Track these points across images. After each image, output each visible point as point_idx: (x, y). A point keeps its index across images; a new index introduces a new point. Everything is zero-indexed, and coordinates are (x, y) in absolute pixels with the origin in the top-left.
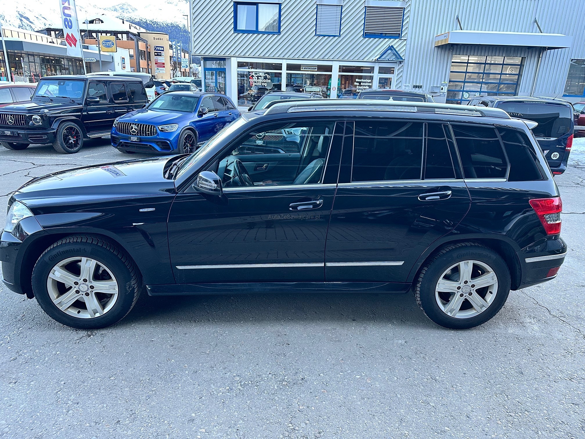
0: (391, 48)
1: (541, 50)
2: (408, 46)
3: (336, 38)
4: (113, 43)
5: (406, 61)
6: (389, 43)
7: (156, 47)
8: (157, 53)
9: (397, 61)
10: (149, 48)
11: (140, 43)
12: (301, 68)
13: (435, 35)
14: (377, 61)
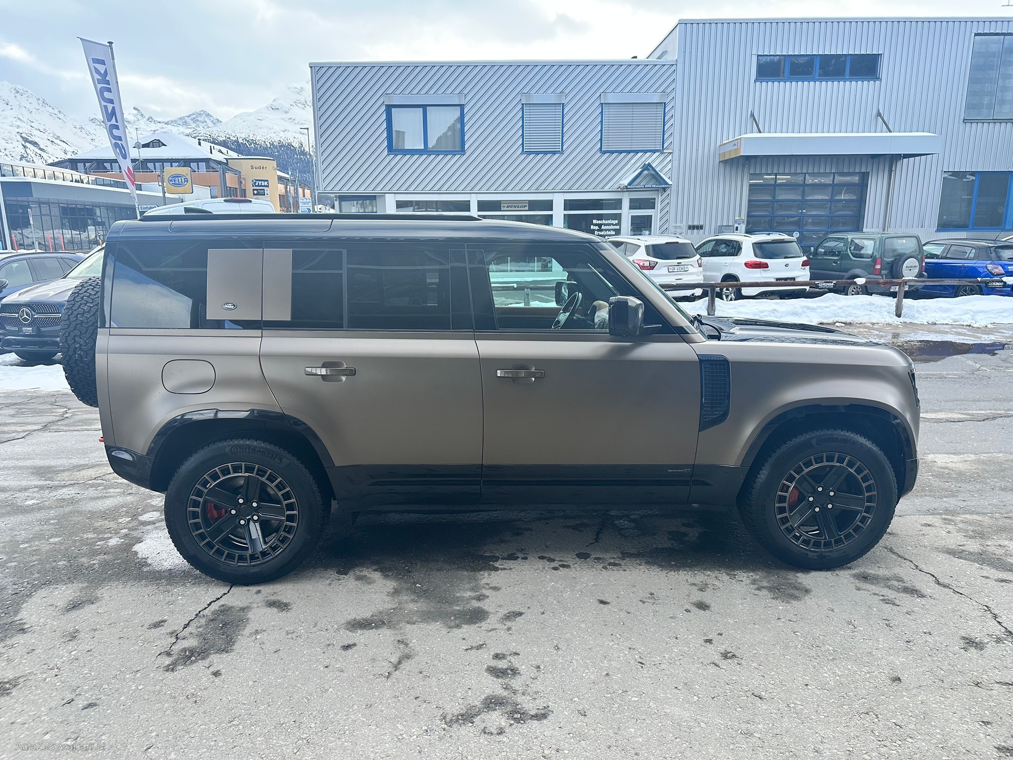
0: (647, 167)
1: (893, 160)
2: (676, 163)
3: (557, 155)
4: (186, 180)
5: (674, 188)
6: (644, 159)
7: (255, 181)
8: (256, 190)
9: (658, 188)
10: (243, 182)
11: (228, 175)
12: (502, 205)
13: (718, 144)
14: (626, 189)
